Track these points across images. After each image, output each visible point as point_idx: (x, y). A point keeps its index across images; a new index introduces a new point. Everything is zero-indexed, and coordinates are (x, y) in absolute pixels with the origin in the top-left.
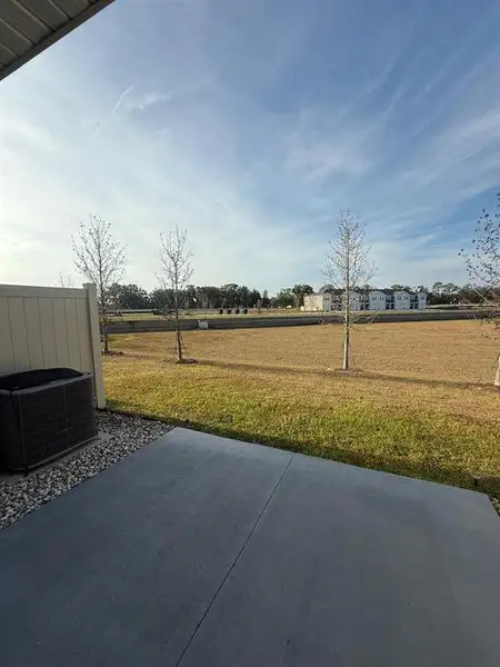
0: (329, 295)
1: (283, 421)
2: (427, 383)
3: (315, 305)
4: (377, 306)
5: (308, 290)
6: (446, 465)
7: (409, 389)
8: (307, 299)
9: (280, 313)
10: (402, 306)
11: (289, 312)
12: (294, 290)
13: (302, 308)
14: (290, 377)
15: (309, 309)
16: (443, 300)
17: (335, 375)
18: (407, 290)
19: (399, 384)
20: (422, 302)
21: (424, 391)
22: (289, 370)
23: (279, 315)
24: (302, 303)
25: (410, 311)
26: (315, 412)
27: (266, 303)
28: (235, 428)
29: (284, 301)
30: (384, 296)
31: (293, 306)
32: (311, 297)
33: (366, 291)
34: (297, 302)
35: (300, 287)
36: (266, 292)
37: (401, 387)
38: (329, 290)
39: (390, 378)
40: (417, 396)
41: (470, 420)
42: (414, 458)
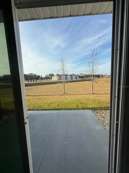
1: (54, 105)
2: (80, 94)
3: (55, 79)
4: (69, 79)
5: (53, 75)
7: (77, 96)
9: (46, 81)
10: (74, 79)
11: (48, 81)
12: (49, 75)
13: (52, 80)
14: (52, 96)
15: (53, 80)
16: (82, 77)
17: (62, 95)
18: (75, 75)
19: (75, 95)
20: (78, 78)
21: (80, 96)
22: (51, 95)
23: (46, 82)
24: (52, 78)
25: (76, 80)
26: (60, 102)
27: (42, 78)
28: (43, 108)
29: (47, 78)
30: (70, 76)
31: (49, 79)
32: (54, 77)
33: (66, 75)
34: (50, 78)
35: (50, 74)
36: (41, 76)
38: (58, 75)
40: (79, 97)
41: (88, 100)
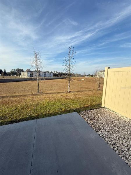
0: (29, 73)
1: (28, 111)
2: (57, 93)
3: (24, 75)
4: (42, 76)
5: (22, 71)
6: (69, 109)
7: (55, 95)
8: (22, 73)
9: (12, 77)
10: (48, 76)
11: (15, 77)
12: (17, 70)
13: (21, 76)
14: (23, 97)
15: (23, 76)
16: (56, 75)
17: (36, 94)
18: (49, 72)
19: (52, 94)
20: (52, 75)
21: (58, 95)
22: (21, 95)
23: (12, 78)
24: (20, 74)
25: (50, 77)
26: (36, 106)
27: (5, 74)
29: (13, 73)
30: (44, 73)
31: (17, 75)
32: (23, 73)
33: (40, 72)
34: (19, 74)
35: (19, 69)
36: (5, 70)
37: (53, 95)
38: (29, 71)
39: (50, 93)
41: (68, 99)
42: (63, 110)
